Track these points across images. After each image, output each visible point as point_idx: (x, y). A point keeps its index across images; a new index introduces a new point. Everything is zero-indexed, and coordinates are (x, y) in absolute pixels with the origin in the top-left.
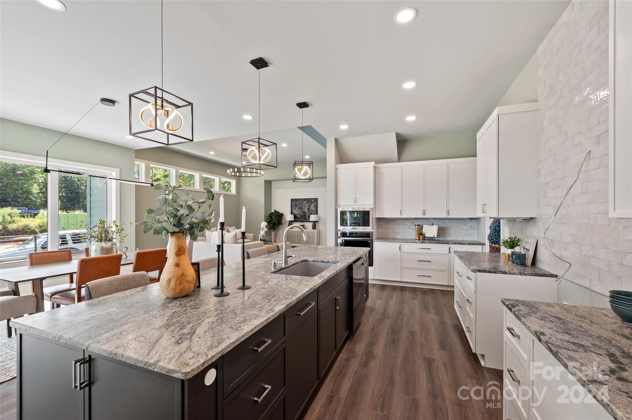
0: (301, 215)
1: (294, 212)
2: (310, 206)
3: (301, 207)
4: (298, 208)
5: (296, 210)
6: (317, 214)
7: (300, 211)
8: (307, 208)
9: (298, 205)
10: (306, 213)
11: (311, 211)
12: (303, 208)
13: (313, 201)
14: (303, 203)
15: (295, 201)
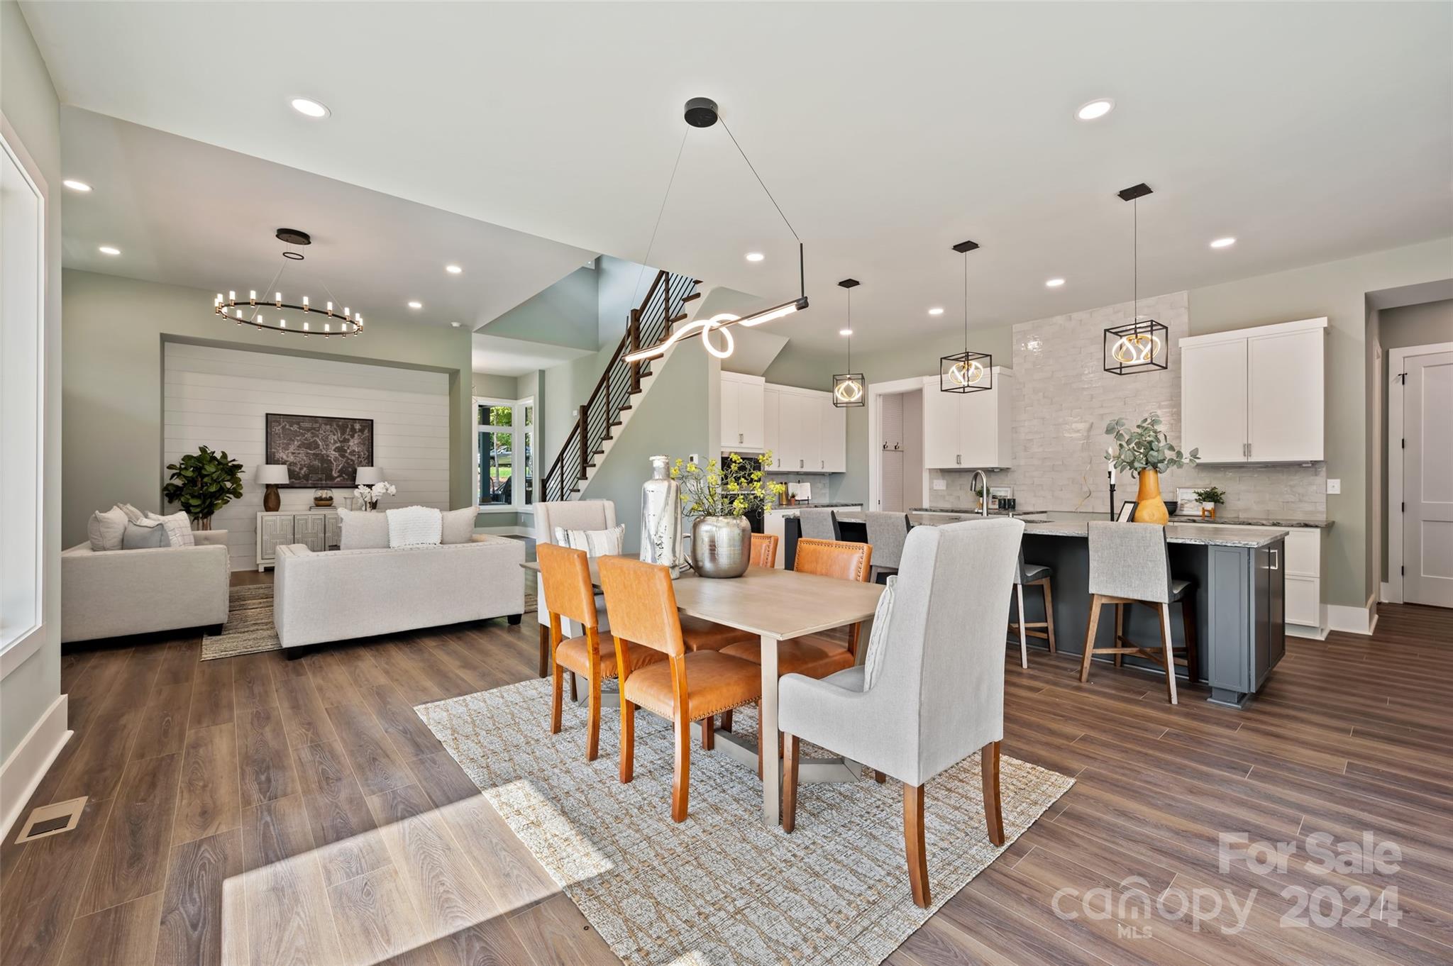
1: (283, 455)
2: (346, 441)
3: (309, 443)
4: (297, 443)
5: (291, 450)
6: (372, 466)
7: (308, 453)
8: (333, 448)
9: (298, 436)
10: (330, 460)
11: (349, 457)
12: (319, 445)
13: (357, 428)
14: (318, 431)
15: (287, 421)
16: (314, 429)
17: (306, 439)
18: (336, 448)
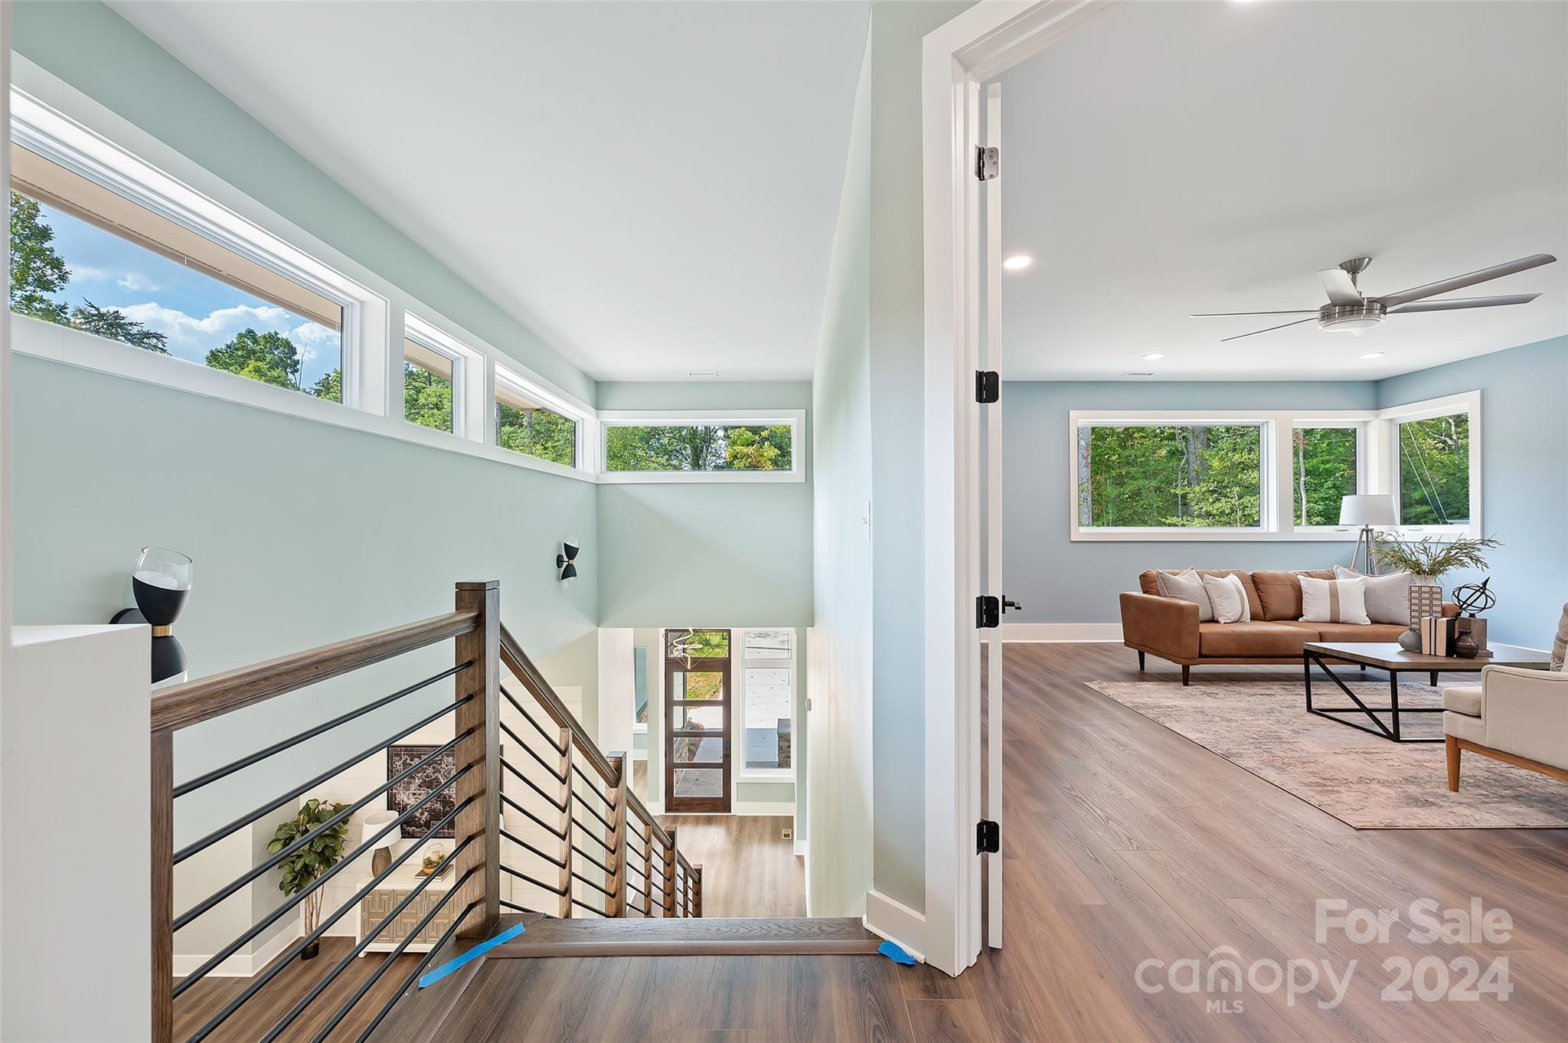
0: (432, 811)
1: (404, 797)
3: (431, 782)
4: (418, 782)
5: (412, 790)
9: (419, 773)
14: (440, 764)
15: (408, 755)
17: (427, 776)
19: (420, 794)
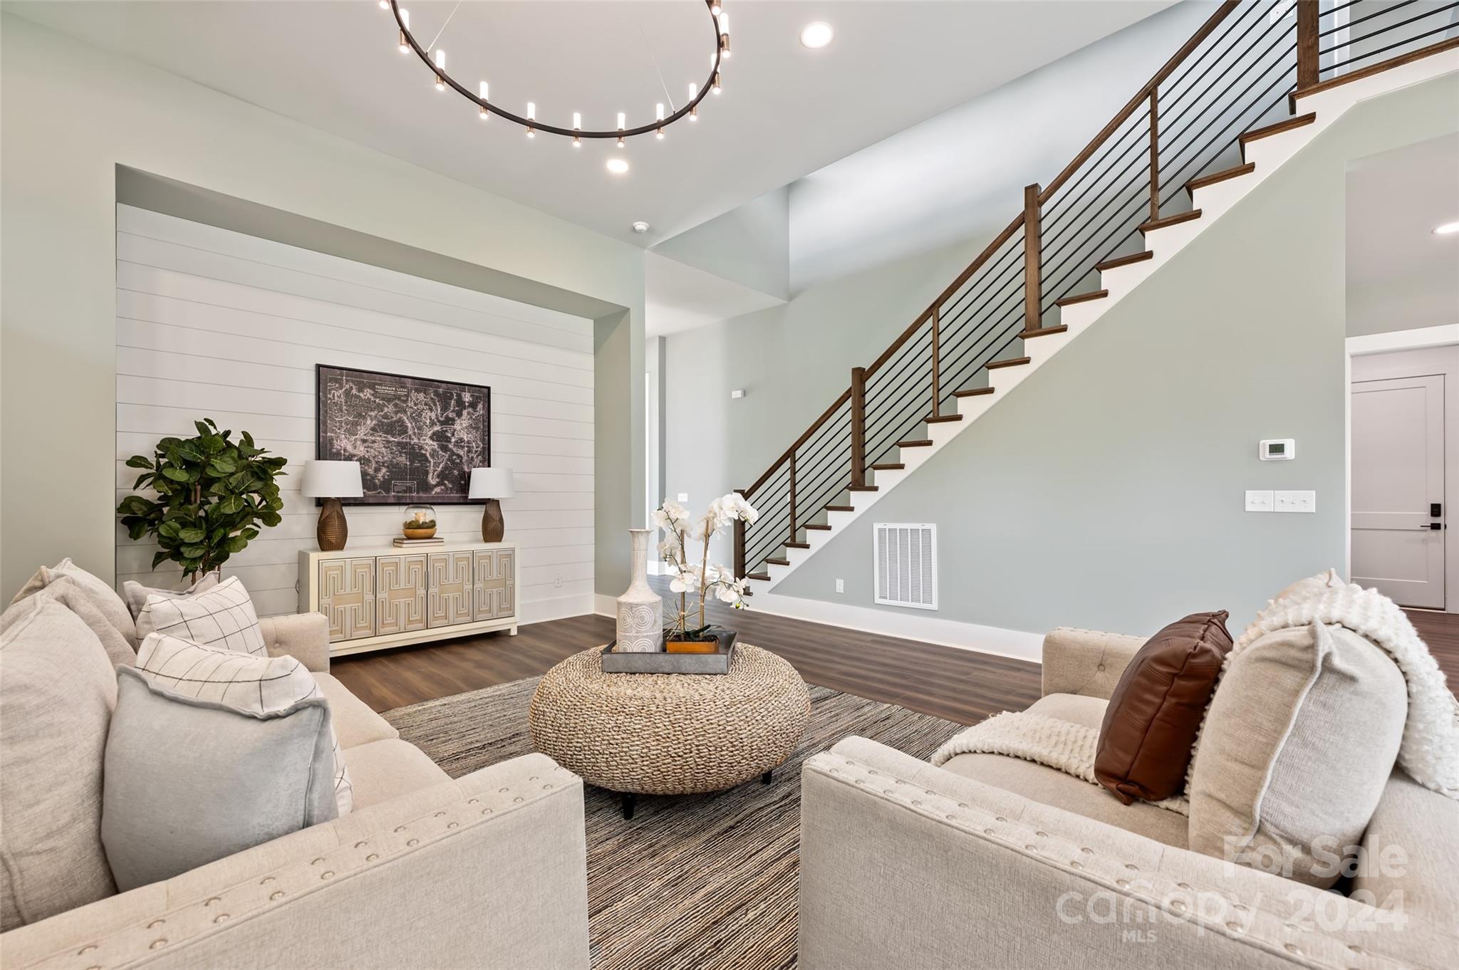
0: (392, 467)
1: (346, 444)
2: (449, 421)
3: (390, 423)
4: (370, 423)
5: (361, 435)
6: (489, 466)
7: (388, 442)
8: (430, 434)
9: (371, 410)
10: (425, 455)
11: (455, 450)
12: (407, 427)
13: (467, 400)
14: (405, 401)
15: (353, 382)
16: (399, 398)
17: (385, 417)
18: (434, 434)
19: (374, 442)
